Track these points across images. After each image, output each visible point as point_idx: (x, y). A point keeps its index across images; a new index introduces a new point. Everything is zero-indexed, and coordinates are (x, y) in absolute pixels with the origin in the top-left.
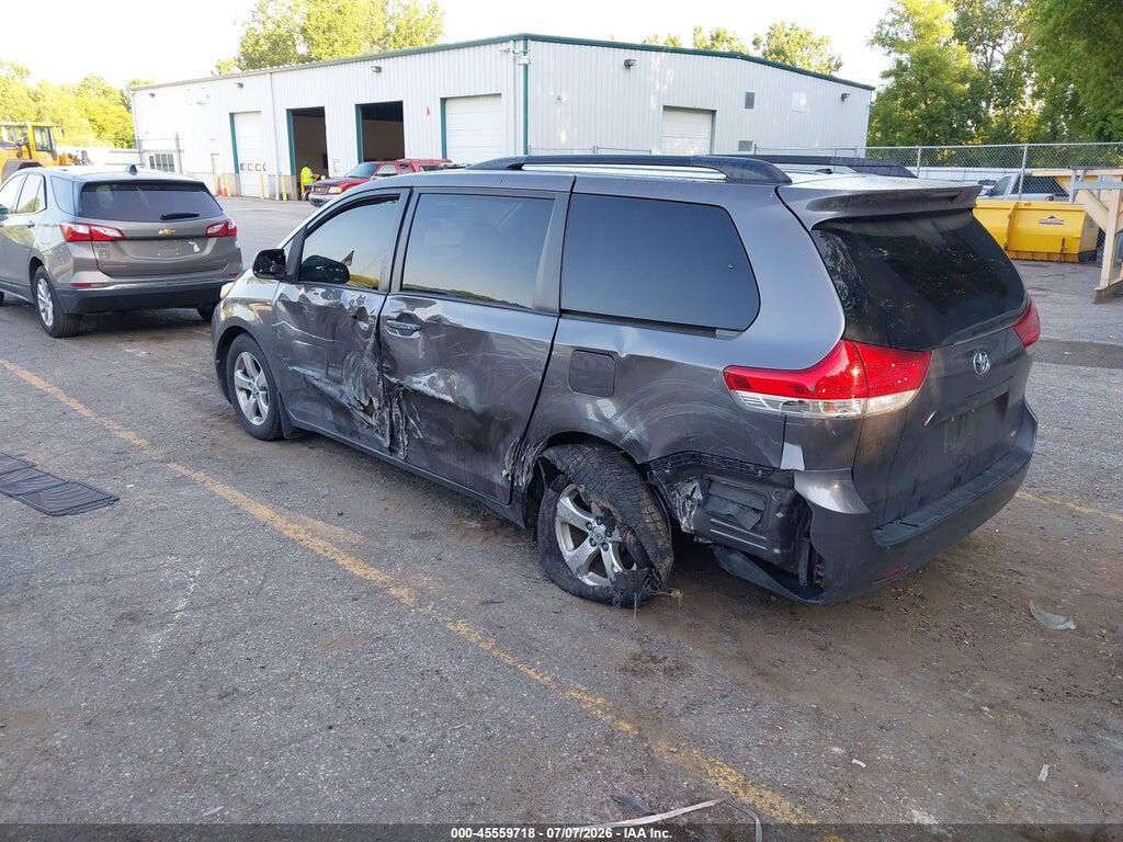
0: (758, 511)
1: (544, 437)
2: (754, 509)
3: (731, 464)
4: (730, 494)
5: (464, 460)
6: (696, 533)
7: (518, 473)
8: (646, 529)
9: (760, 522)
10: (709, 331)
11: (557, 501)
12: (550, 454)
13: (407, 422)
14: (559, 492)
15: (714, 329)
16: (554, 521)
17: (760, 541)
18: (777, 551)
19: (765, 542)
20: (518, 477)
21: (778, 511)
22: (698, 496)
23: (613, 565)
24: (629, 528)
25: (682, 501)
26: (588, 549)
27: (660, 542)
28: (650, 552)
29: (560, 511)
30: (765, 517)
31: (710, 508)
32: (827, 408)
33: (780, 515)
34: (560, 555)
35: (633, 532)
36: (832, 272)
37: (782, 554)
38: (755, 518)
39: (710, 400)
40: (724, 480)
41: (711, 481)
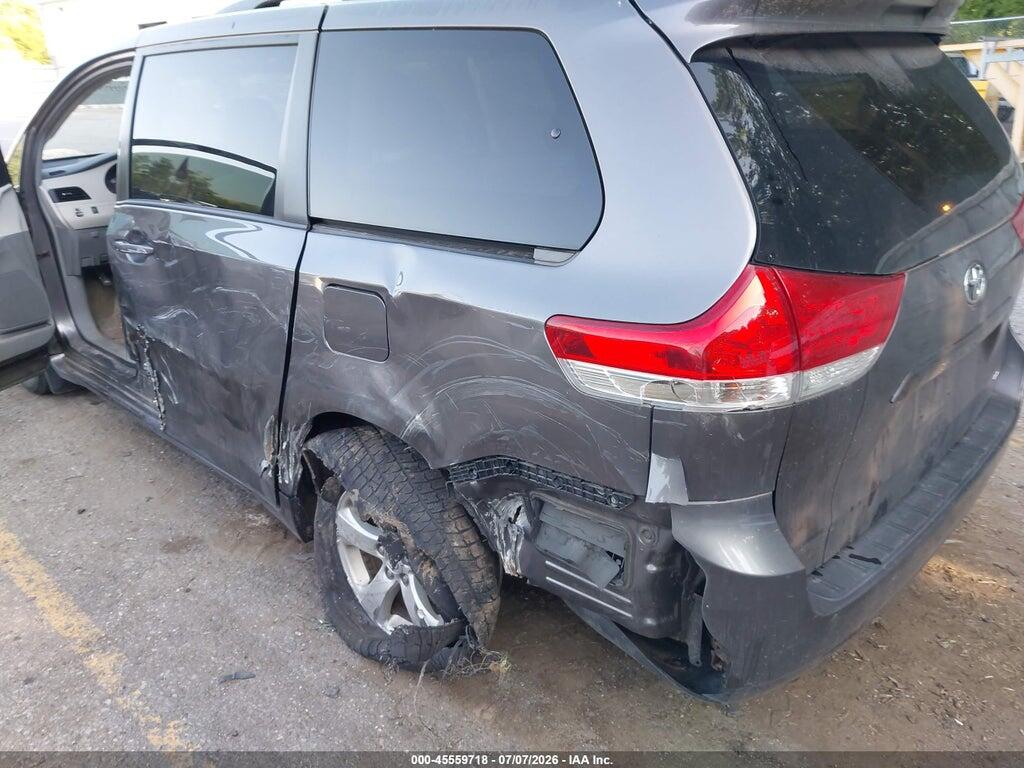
0: (616, 557)
1: (303, 418)
2: (610, 554)
3: (567, 481)
4: (572, 526)
5: (224, 438)
6: (525, 579)
7: (282, 465)
8: (453, 557)
9: (618, 576)
10: (523, 252)
11: (334, 516)
12: (315, 444)
13: (160, 379)
14: (334, 501)
15: (530, 248)
16: (335, 545)
17: (621, 605)
18: (649, 621)
19: (630, 605)
20: (283, 471)
21: (649, 560)
22: (522, 521)
23: (416, 608)
24: (426, 558)
25: (502, 526)
26: (385, 582)
27: (476, 578)
28: (458, 595)
29: (340, 531)
30: (628, 571)
31: (543, 543)
32: (727, 395)
33: (652, 568)
34: (350, 593)
35: (433, 563)
36: (732, 144)
37: (659, 626)
38: (613, 568)
39: (528, 373)
40: (561, 505)
41: (542, 503)
